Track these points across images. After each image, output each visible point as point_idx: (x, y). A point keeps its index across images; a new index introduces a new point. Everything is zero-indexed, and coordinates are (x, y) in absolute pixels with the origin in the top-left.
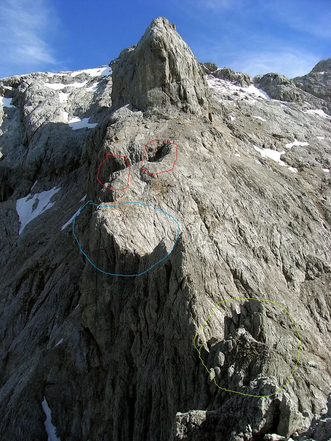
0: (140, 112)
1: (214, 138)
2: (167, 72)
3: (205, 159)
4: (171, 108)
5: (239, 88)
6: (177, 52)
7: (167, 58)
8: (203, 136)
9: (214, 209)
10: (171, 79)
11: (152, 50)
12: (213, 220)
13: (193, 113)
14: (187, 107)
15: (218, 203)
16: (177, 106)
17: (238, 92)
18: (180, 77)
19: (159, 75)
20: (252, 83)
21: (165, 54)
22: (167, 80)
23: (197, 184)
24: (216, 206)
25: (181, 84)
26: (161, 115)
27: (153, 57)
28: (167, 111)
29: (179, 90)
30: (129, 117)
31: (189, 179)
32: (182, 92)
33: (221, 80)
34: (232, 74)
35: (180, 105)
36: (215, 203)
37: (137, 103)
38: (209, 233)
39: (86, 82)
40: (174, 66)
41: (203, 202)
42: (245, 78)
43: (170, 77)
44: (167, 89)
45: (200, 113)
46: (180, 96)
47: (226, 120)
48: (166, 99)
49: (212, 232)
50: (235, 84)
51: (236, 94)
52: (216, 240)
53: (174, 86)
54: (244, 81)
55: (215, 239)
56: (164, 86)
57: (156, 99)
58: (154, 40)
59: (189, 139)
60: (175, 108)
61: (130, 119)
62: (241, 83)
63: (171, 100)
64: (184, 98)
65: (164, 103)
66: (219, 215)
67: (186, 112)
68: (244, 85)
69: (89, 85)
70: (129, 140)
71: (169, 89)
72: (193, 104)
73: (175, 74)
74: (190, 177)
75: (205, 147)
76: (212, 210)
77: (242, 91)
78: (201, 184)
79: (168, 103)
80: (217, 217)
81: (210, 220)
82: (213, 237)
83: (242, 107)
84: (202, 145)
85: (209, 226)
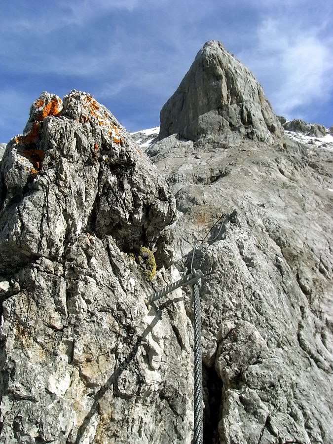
0: (190, 141)
1: (295, 167)
2: (225, 92)
3: (284, 185)
4: (231, 135)
5: (313, 138)
6: (236, 72)
7: (224, 77)
8: (278, 162)
9: (314, 257)
10: (230, 100)
11: (204, 70)
12: (315, 277)
13: (262, 140)
14: (252, 133)
15: (320, 246)
16: (240, 132)
17: (314, 142)
18: (241, 98)
19: (214, 97)
20: (328, 133)
21: (221, 71)
22: (225, 101)
23: (278, 217)
24: (316, 251)
25: (243, 105)
26: (218, 143)
27: (206, 77)
28: (226, 138)
29: (241, 113)
30: (174, 147)
31: (262, 208)
32: (245, 115)
33: (292, 132)
34: (303, 125)
35: (243, 130)
36: (314, 247)
37: (185, 133)
38: (311, 303)
39: (141, 140)
40: (233, 84)
41: (291, 244)
42: (319, 128)
43: (228, 98)
44: (224, 112)
45: (272, 141)
46: (243, 119)
47: (306, 157)
48: (224, 124)
49: (316, 302)
50: (307, 135)
51: (311, 143)
52: (329, 318)
53: (234, 108)
54: (318, 131)
55: (326, 316)
56: (220, 108)
57: (211, 124)
58: (207, 58)
59: (258, 163)
60: (236, 134)
61: (175, 150)
62: (315, 134)
63: (231, 125)
64: (248, 122)
65: (221, 129)
66: (327, 269)
67: (253, 139)
68: (319, 135)
69: (142, 142)
70: (170, 171)
71: (228, 112)
72: (262, 130)
73: (234, 93)
74: (263, 206)
75: (283, 174)
76: (310, 258)
77: (318, 140)
78: (282, 216)
79: (227, 129)
80: (322, 271)
81: (309, 275)
82: (320, 312)
83: (321, 154)
84: (278, 170)
85: (308, 288)
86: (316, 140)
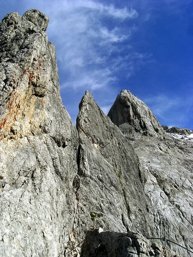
1: (169, 148)
2: (131, 113)
3: (161, 154)
4: (136, 134)
5: (184, 136)
6: (137, 104)
7: (131, 106)
8: (159, 145)
9: (172, 181)
10: (134, 117)
11: (121, 104)
12: (172, 189)
13: (151, 136)
14: (147, 132)
15: (176, 177)
16: (140, 132)
17: (184, 138)
18: (140, 116)
19: (126, 116)
20: (192, 133)
21: (129, 104)
22: (132, 118)
23: (156, 167)
24: (173, 179)
25: (141, 119)
26: (129, 138)
27: (122, 107)
28: (133, 135)
29: (140, 123)
31: (148, 163)
32: (142, 124)
33: (172, 134)
34: (178, 130)
35: (142, 131)
36: (173, 177)
38: (169, 198)
40: (135, 110)
41: (161, 176)
42: (187, 131)
43: (133, 116)
44: (132, 123)
45: (157, 136)
46: (141, 126)
47: (177, 145)
48: (132, 129)
49: (172, 198)
50: (180, 135)
51: (182, 138)
52: (177, 204)
53: (136, 121)
54: (186, 132)
55: (176, 203)
56: (130, 121)
57: (125, 129)
58: (122, 98)
59: (148, 146)
60: (138, 133)
62: (185, 134)
63: (135, 129)
64: (144, 127)
65: (130, 131)
66: (178, 186)
67: (147, 135)
68: (187, 134)
71: (134, 123)
72: (151, 131)
73: (136, 114)
74: (149, 162)
75: (161, 150)
76: (171, 182)
77: (186, 137)
78: (158, 166)
79: (134, 131)
80: (175, 187)
81: (169, 188)
82: (173, 202)
83: (188, 143)
84: (159, 149)
85: (168, 192)
86: (185, 137)
